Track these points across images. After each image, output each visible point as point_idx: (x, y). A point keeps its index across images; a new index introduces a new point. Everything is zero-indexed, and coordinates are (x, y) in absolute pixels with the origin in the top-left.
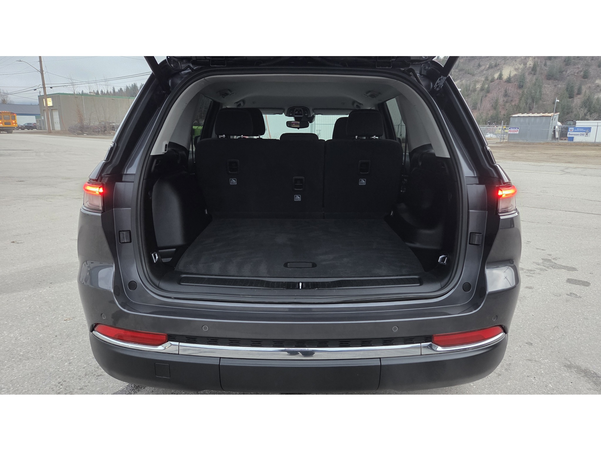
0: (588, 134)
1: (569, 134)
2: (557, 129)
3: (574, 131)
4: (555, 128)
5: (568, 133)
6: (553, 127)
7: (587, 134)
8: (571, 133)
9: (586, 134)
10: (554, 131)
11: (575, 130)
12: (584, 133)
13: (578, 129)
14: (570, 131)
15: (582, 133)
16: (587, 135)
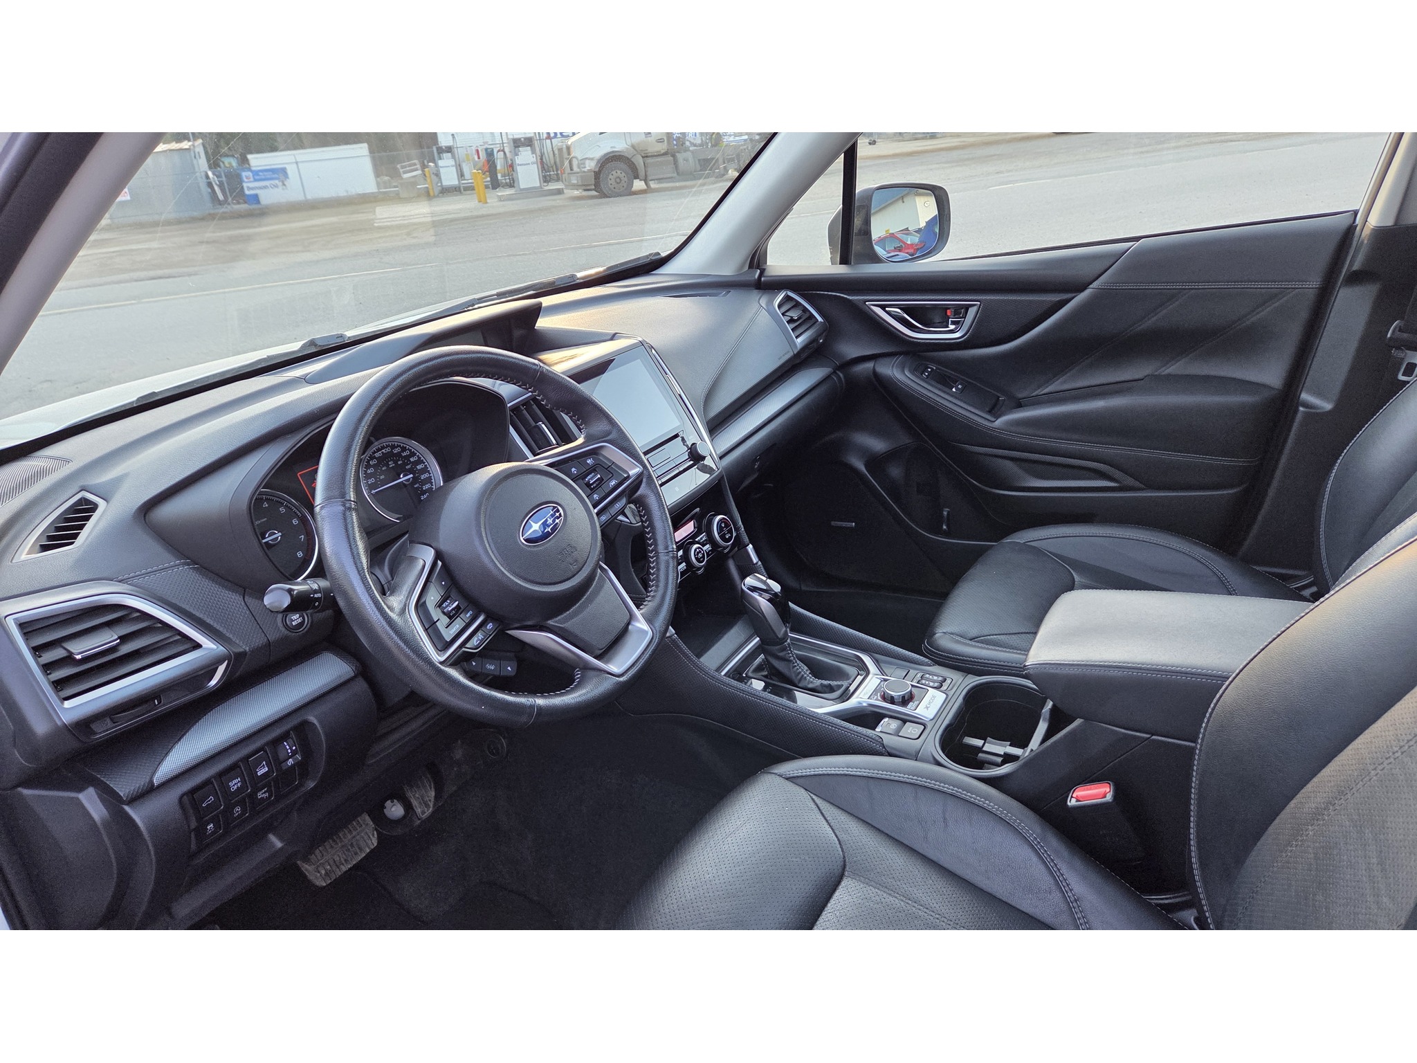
0: (285, 183)
1: (249, 188)
2: (213, 178)
3: (256, 180)
4: (207, 177)
5: (245, 185)
6: (204, 178)
7: (284, 185)
8: (251, 185)
9: (281, 184)
10: (210, 185)
11: (257, 177)
12: (277, 182)
13: (261, 174)
14: (245, 180)
15: (272, 182)
16: (284, 187)
